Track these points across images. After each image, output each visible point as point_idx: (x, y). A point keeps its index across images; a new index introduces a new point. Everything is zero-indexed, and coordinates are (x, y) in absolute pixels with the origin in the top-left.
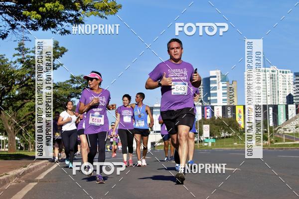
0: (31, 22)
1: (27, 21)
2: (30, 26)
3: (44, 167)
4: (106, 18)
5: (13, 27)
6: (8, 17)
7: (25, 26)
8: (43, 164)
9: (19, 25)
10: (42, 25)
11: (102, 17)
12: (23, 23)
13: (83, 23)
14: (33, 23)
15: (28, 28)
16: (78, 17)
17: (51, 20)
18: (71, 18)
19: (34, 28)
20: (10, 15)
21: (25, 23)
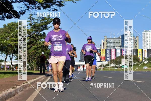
0: (37, 5)
1: (35, 5)
2: (37, 7)
3: (43, 79)
4: (76, 3)
5: (28, 7)
6: (26, 3)
7: (34, 7)
8: (43, 78)
9: (31, 6)
10: (43, 6)
11: (74, 2)
12: (33, 6)
13: (64, 6)
14: (38, 6)
15: (36, 8)
16: (61, 3)
17: (48, 4)
18: (58, 3)
19: (39, 8)
20: (27, 2)
21: (34, 6)
